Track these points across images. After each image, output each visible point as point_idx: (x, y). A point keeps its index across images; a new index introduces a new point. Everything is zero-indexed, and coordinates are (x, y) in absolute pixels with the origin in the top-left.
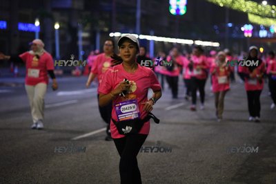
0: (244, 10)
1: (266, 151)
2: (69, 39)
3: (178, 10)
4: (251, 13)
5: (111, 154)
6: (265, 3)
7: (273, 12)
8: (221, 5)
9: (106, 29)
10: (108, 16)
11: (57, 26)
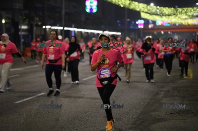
0: (138, 10)
1: (153, 107)
2: (13, 30)
3: (91, 9)
4: (143, 12)
5: (43, 113)
6: (152, 4)
7: (158, 11)
8: (122, 6)
9: (40, 23)
10: (41, 14)
11: (3, 21)
